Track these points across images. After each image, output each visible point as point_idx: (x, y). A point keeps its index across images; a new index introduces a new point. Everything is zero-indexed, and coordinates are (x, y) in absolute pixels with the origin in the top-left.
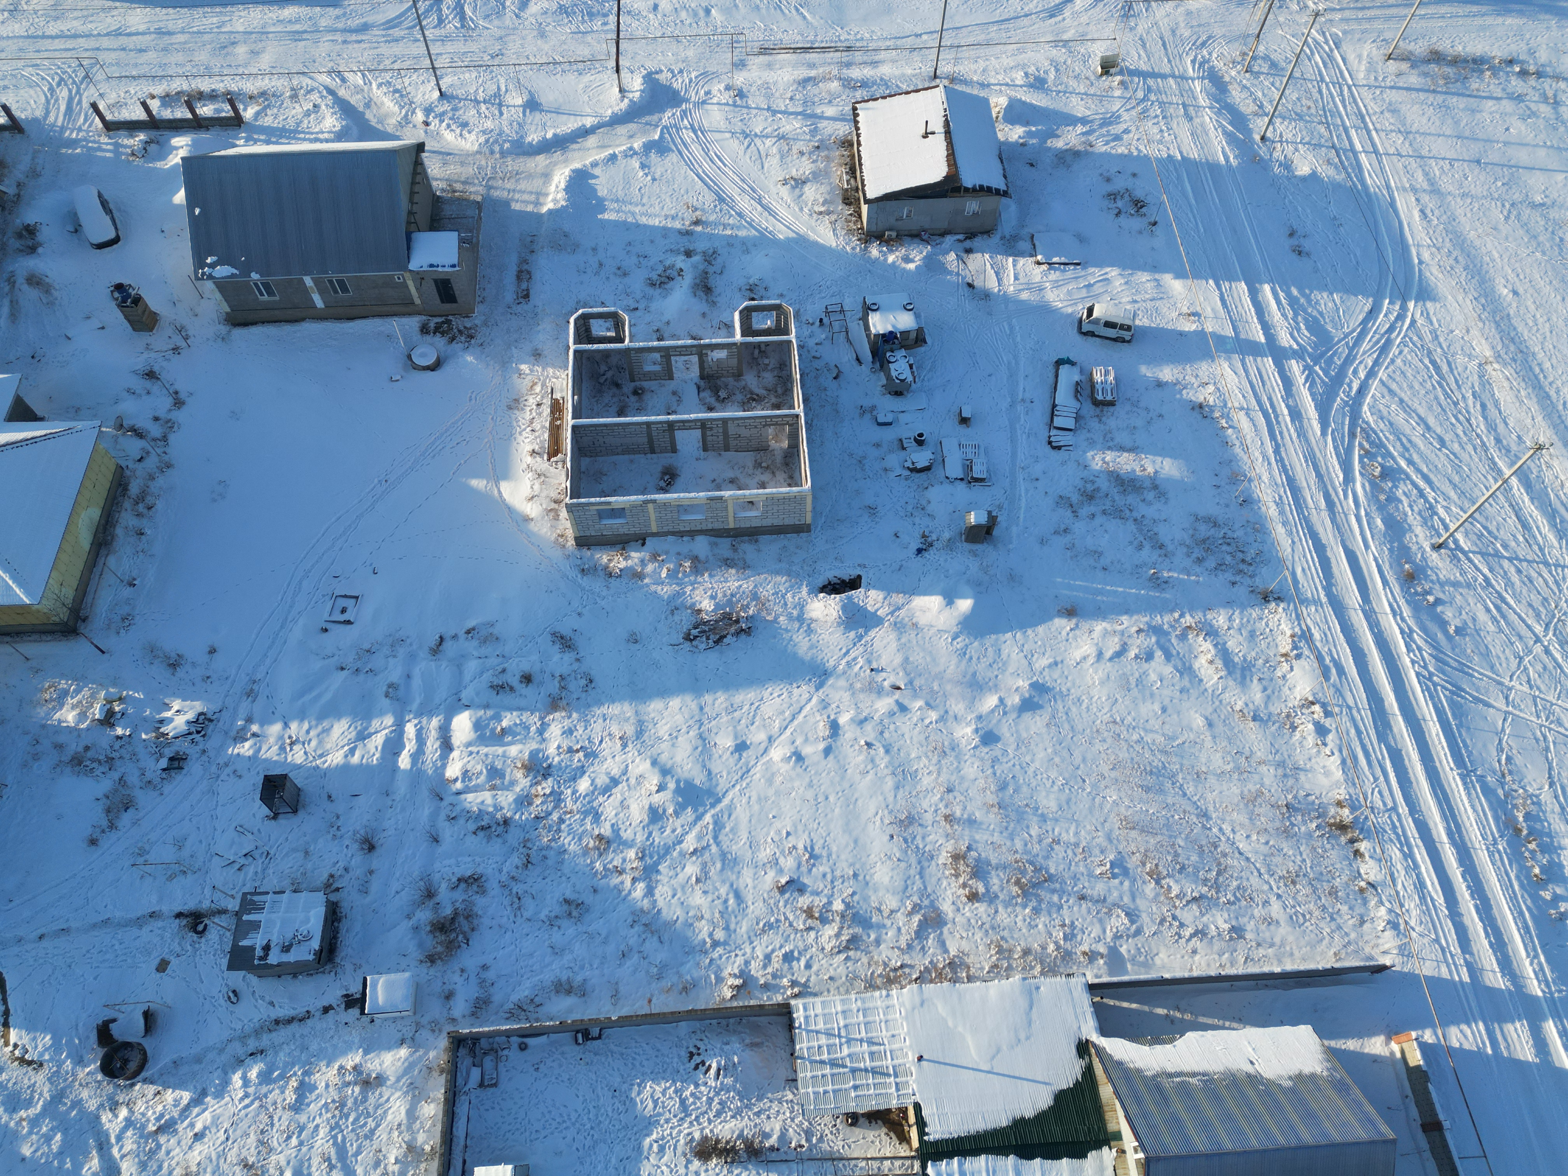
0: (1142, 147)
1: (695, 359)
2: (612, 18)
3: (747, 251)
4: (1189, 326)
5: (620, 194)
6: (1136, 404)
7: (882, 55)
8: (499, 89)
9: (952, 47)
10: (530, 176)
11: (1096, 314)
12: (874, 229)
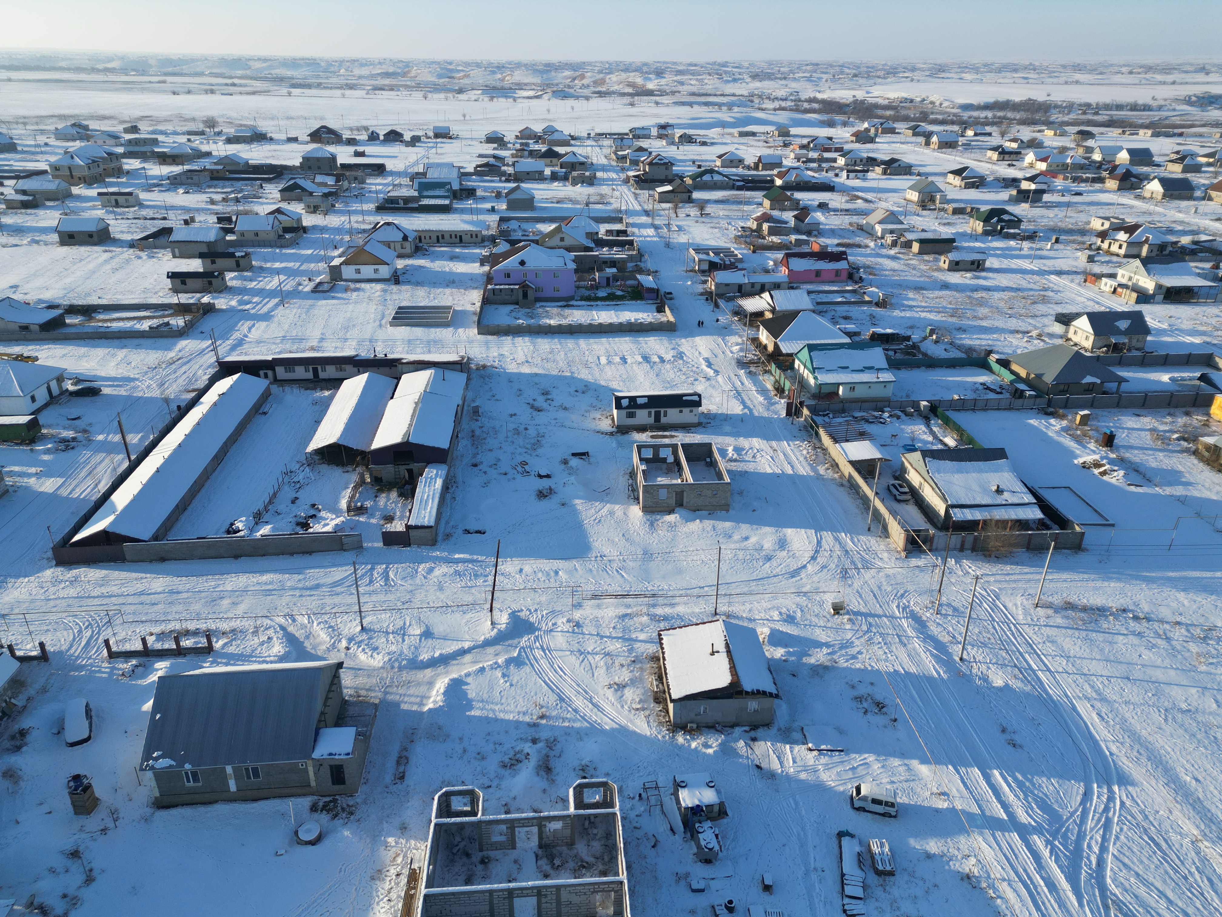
0: (873, 664)
1: (535, 829)
2: (491, 578)
3: (581, 739)
4: (942, 804)
5: (485, 696)
6: (912, 875)
7: (678, 600)
8: (405, 624)
9: (725, 595)
10: (419, 684)
11: (863, 792)
12: (679, 721)
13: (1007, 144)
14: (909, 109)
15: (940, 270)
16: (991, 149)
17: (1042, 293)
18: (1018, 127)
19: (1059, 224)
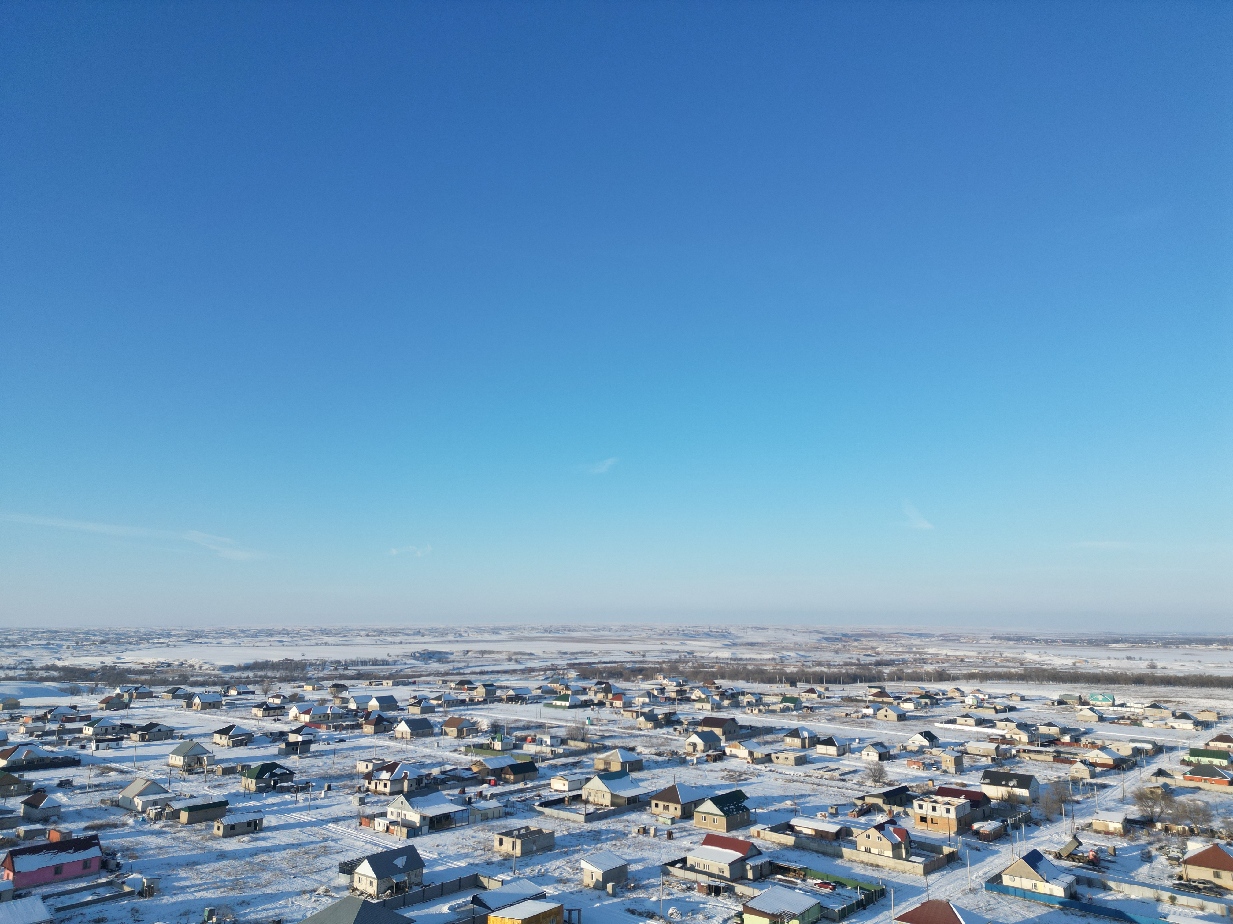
13: (271, 701)
14: (167, 672)
15: (214, 838)
16: (255, 707)
17: (322, 844)
18: (279, 684)
19: (329, 771)
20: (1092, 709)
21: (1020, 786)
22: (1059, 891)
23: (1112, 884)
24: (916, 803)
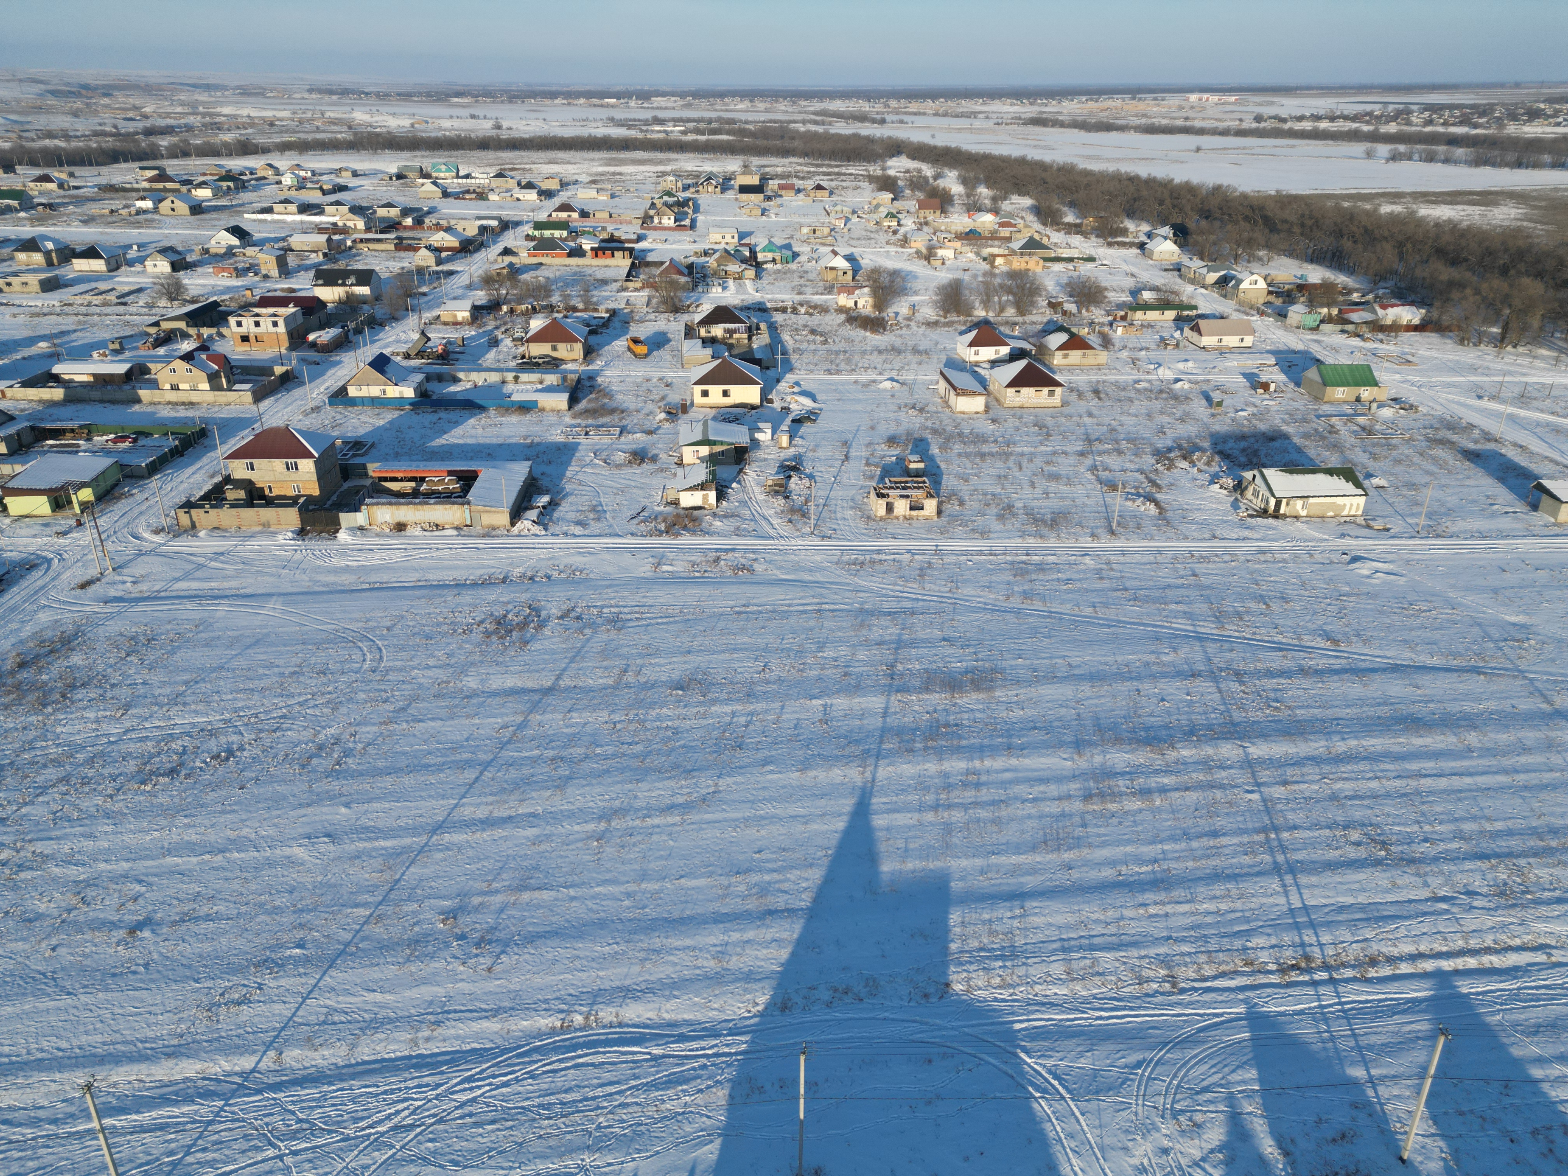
20: (435, 183)
21: (359, 283)
22: (409, 392)
23: (461, 375)
24: (232, 320)
